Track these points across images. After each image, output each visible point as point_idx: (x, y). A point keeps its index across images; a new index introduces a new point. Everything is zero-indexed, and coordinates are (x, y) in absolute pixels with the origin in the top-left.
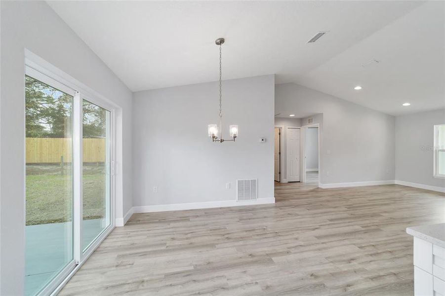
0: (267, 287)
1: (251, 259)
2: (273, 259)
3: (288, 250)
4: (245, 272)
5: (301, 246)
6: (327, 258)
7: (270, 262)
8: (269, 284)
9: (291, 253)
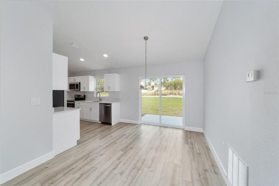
0: (116, 143)
1: (130, 146)
2: (122, 152)
3: (120, 161)
4: (126, 143)
5: (115, 169)
6: (96, 168)
7: (122, 150)
8: (115, 144)
9: (117, 160)
